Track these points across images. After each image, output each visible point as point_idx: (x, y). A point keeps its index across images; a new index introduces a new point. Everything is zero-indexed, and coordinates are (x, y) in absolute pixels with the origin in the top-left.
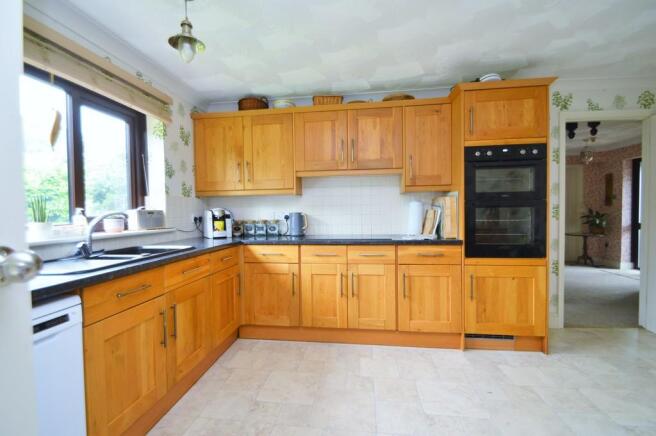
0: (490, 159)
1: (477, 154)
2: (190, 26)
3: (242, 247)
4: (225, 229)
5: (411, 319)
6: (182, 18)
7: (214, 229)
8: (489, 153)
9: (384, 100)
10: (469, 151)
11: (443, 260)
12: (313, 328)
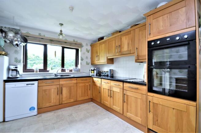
0: (159, 45)
1: (153, 43)
2: (62, 31)
3: (91, 78)
4: (94, 73)
5: (127, 112)
6: (60, 30)
7: (91, 73)
8: (158, 42)
9: (131, 27)
10: (149, 43)
11: (138, 91)
12: (103, 104)
